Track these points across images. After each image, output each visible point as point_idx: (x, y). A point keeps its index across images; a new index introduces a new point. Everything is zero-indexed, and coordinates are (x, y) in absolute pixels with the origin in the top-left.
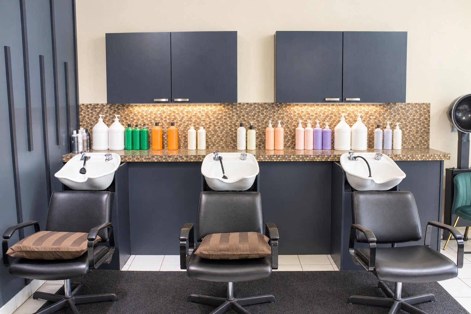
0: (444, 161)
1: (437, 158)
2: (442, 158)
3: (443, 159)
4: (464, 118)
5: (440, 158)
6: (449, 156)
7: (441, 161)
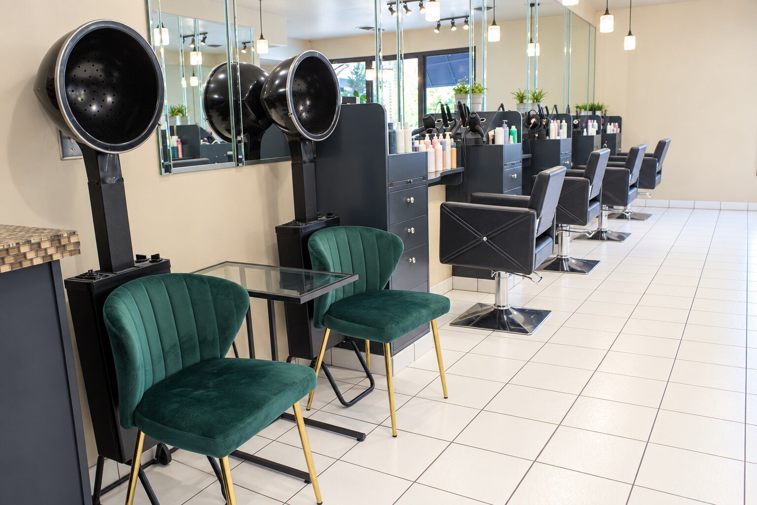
0: (58, 261)
1: (30, 255)
2: (50, 252)
3: (55, 258)
4: (94, 108)
5: (42, 254)
6: (73, 239)
7: (50, 263)
